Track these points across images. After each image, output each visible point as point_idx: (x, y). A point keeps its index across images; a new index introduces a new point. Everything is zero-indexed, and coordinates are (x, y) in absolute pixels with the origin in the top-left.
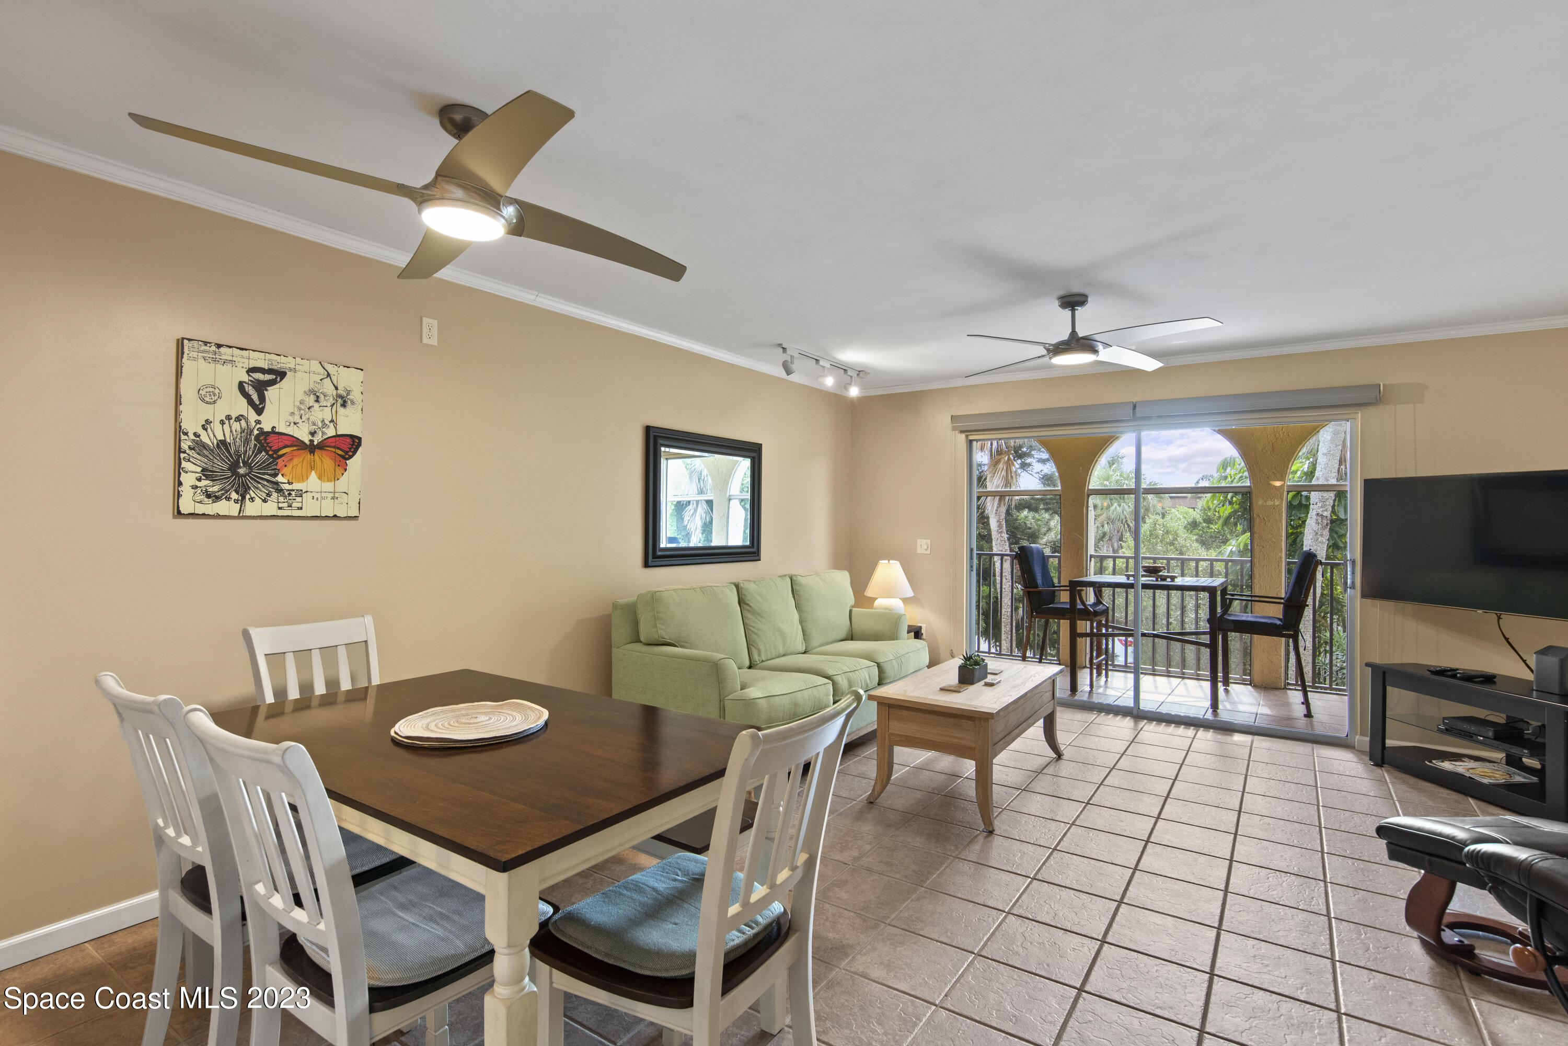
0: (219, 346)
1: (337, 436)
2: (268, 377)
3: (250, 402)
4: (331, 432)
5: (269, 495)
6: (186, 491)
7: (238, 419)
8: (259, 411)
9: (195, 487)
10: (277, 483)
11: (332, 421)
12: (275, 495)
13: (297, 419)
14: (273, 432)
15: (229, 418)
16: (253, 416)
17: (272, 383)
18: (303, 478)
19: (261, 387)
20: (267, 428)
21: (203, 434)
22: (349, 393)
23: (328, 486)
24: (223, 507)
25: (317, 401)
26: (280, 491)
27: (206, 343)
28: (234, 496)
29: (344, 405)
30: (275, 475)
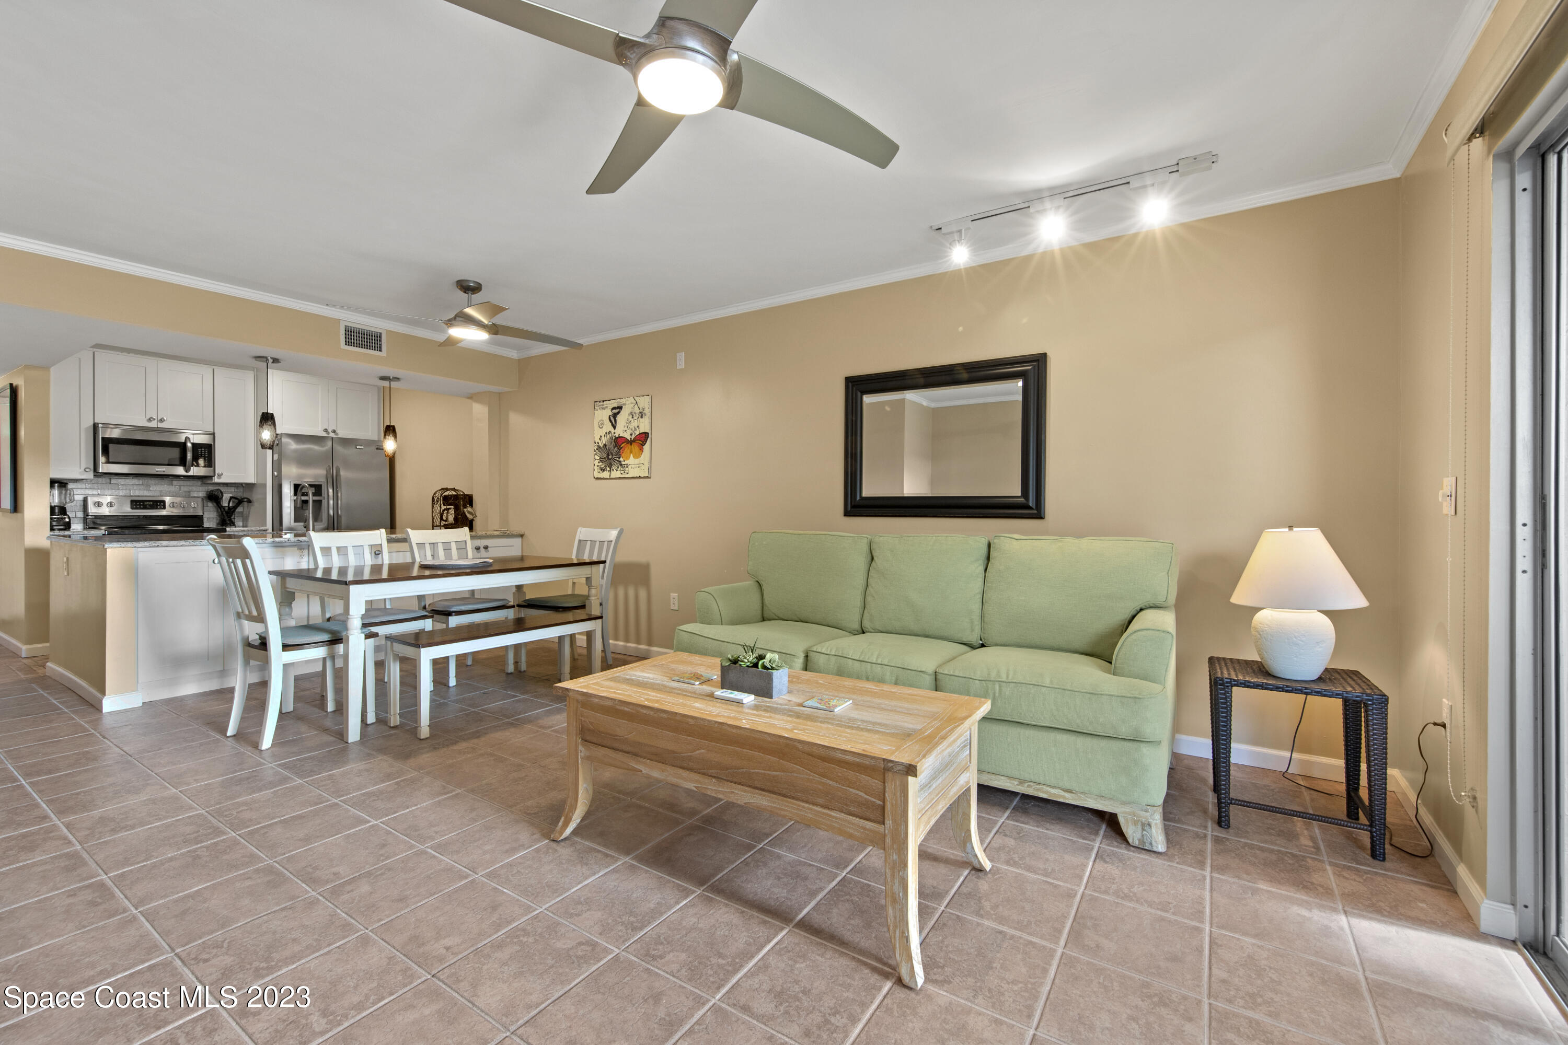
0: (603, 401)
1: (640, 434)
2: (617, 410)
3: (612, 425)
4: (637, 433)
5: (618, 468)
6: (596, 467)
7: (609, 433)
8: (615, 427)
9: (598, 466)
10: (620, 462)
11: (638, 427)
12: (620, 467)
13: (626, 429)
14: (619, 437)
15: (606, 433)
16: (613, 431)
17: (619, 413)
18: (628, 458)
19: (615, 415)
20: (617, 436)
21: (599, 441)
22: (643, 409)
23: (637, 461)
24: (606, 474)
25: (633, 418)
26: (621, 465)
27: (600, 401)
28: (608, 469)
29: (642, 417)
30: (619, 458)
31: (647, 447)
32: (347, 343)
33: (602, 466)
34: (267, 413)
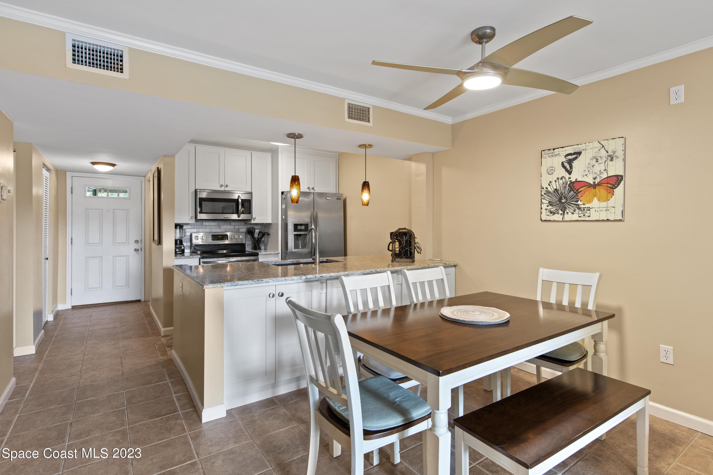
0: (554, 149)
1: (608, 177)
2: (574, 156)
3: (566, 170)
4: (604, 176)
5: (575, 211)
6: (544, 211)
7: (562, 179)
8: (570, 173)
9: (546, 209)
10: (578, 205)
11: (605, 170)
12: (577, 210)
13: (587, 173)
14: (576, 181)
15: (558, 179)
16: (567, 175)
17: (576, 158)
18: (590, 201)
19: (570, 162)
20: (573, 180)
21: (549, 187)
22: (614, 152)
23: (603, 204)
24: (557, 217)
25: (597, 161)
26: (580, 208)
27: (549, 150)
28: (560, 212)
29: (612, 160)
30: (577, 201)
31: (619, 191)
32: (350, 117)
33: (552, 210)
34: (295, 176)
